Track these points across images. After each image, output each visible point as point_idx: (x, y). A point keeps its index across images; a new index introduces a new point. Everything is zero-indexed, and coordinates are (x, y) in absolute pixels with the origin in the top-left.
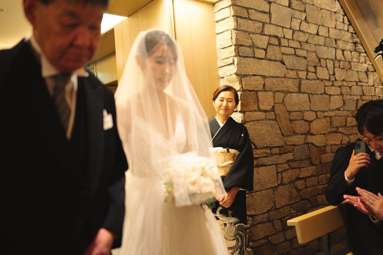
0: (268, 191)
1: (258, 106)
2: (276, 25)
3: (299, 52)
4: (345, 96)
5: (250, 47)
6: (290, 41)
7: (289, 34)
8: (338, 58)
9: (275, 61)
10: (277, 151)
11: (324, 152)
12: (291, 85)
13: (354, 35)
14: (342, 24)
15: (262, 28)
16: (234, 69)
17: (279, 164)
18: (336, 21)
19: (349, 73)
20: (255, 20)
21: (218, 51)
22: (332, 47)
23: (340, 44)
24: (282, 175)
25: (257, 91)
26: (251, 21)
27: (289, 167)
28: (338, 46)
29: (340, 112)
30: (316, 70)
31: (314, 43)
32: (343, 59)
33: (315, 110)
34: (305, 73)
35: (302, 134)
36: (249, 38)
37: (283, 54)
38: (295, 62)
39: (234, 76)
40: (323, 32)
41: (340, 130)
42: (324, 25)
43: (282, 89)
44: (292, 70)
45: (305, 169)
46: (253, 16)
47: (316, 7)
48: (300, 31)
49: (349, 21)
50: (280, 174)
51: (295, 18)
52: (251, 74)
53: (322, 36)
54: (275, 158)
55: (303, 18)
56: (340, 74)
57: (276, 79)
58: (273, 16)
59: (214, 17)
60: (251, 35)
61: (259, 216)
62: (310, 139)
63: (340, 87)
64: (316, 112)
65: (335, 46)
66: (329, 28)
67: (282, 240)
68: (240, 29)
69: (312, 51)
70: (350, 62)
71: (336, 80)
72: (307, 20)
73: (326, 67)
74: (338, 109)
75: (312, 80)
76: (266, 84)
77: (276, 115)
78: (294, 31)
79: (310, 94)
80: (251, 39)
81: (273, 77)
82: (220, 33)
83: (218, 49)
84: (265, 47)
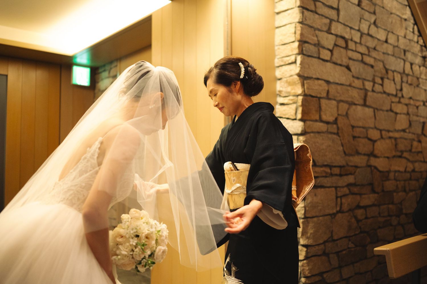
0: (326, 218)
1: (320, 116)
2: (344, 25)
3: (367, 59)
4: (411, 116)
6: (358, 45)
7: (357, 37)
8: (406, 72)
9: (341, 65)
10: (337, 171)
11: (388, 179)
12: (356, 95)
13: (424, 48)
14: (412, 34)
15: (328, 25)
16: (296, 69)
17: (339, 187)
18: (406, 29)
19: (417, 90)
20: (322, 15)
21: (276, 48)
22: (400, 58)
23: (409, 56)
24: (341, 200)
25: (320, 98)
26: (317, 16)
27: (350, 192)
28: (407, 59)
29: (406, 134)
30: (383, 82)
31: (382, 51)
32: (411, 73)
33: (380, 128)
34: (372, 84)
35: (364, 155)
36: (315, 35)
37: (350, 59)
38: (361, 70)
39: (296, 77)
40: (392, 40)
41: (405, 155)
42: (394, 32)
43: (346, 99)
44: (358, 78)
45: (366, 196)
46: (320, 10)
47: (386, 10)
48: (368, 35)
49: (419, 31)
50: (339, 199)
51: (364, 19)
52: (314, 76)
53: (391, 44)
54: (335, 178)
55: (372, 21)
56: (407, 91)
57: (341, 86)
58: (342, 13)
59: (274, 7)
60: (317, 32)
61: (315, 246)
62: (374, 162)
63: (407, 105)
64: (381, 131)
65: (404, 58)
66: (398, 36)
67: (338, 279)
68: (305, 23)
69: (379, 60)
70: (418, 78)
71: (403, 96)
72: (377, 23)
73: (394, 80)
74: (404, 131)
75: (378, 93)
76: (330, 91)
77: (338, 128)
78: (362, 34)
79: (375, 109)
80: (317, 36)
81: (337, 84)
82: (280, 27)
83: (277, 46)
84: (331, 48)
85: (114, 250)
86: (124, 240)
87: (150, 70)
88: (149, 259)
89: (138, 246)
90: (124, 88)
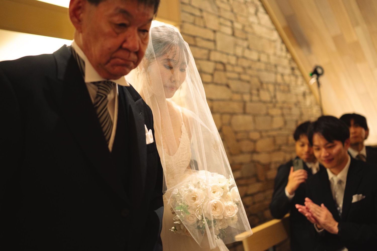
2: (221, 52)
3: (244, 77)
4: (286, 116)
6: (234, 67)
7: (233, 60)
8: (278, 82)
9: (221, 85)
11: (269, 169)
12: (236, 107)
13: (292, 62)
14: (280, 51)
15: (207, 54)
18: (275, 48)
19: (289, 96)
20: (202, 48)
22: (272, 71)
23: (280, 69)
26: (197, 49)
28: (278, 71)
30: (259, 93)
31: (256, 68)
32: (282, 82)
34: (249, 95)
35: (248, 153)
37: (229, 78)
38: (240, 86)
40: (264, 58)
41: (283, 148)
43: (228, 111)
45: (252, 185)
46: (200, 43)
48: (244, 57)
49: (286, 48)
53: (263, 62)
55: (246, 46)
56: (280, 97)
57: (223, 102)
58: (219, 44)
62: (256, 157)
63: (281, 108)
64: (260, 132)
65: (275, 71)
69: (255, 76)
70: (288, 86)
71: (277, 102)
72: (250, 47)
73: (268, 90)
74: (280, 129)
75: (255, 102)
76: (213, 106)
77: (223, 136)
78: (238, 58)
79: (255, 116)
81: (220, 100)
84: (211, 72)
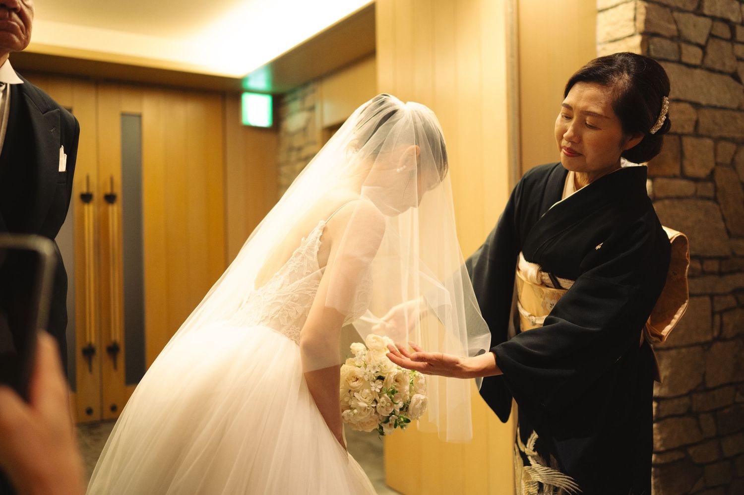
0: (693, 349)
1: (681, 168)
5: (672, 39)
9: (721, 72)
10: (713, 266)
17: (718, 295)
21: (599, 48)
24: (721, 318)
25: (681, 136)
27: (738, 303)
36: (672, 20)
37: (739, 59)
43: (732, 135)
50: (717, 317)
54: (709, 279)
57: (722, 112)
60: (676, 14)
61: (674, 400)
67: (714, 456)
76: (701, 120)
77: (716, 189)
80: (676, 22)
81: (715, 107)
82: (607, 9)
83: (600, 44)
84: (702, 41)
85: (346, 399)
86: (361, 384)
87: (397, 109)
88: (401, 415)
89: (384, 393)
90: (354, 140)
